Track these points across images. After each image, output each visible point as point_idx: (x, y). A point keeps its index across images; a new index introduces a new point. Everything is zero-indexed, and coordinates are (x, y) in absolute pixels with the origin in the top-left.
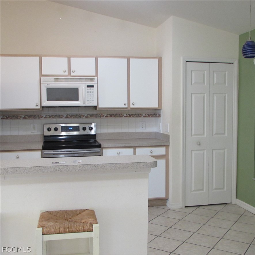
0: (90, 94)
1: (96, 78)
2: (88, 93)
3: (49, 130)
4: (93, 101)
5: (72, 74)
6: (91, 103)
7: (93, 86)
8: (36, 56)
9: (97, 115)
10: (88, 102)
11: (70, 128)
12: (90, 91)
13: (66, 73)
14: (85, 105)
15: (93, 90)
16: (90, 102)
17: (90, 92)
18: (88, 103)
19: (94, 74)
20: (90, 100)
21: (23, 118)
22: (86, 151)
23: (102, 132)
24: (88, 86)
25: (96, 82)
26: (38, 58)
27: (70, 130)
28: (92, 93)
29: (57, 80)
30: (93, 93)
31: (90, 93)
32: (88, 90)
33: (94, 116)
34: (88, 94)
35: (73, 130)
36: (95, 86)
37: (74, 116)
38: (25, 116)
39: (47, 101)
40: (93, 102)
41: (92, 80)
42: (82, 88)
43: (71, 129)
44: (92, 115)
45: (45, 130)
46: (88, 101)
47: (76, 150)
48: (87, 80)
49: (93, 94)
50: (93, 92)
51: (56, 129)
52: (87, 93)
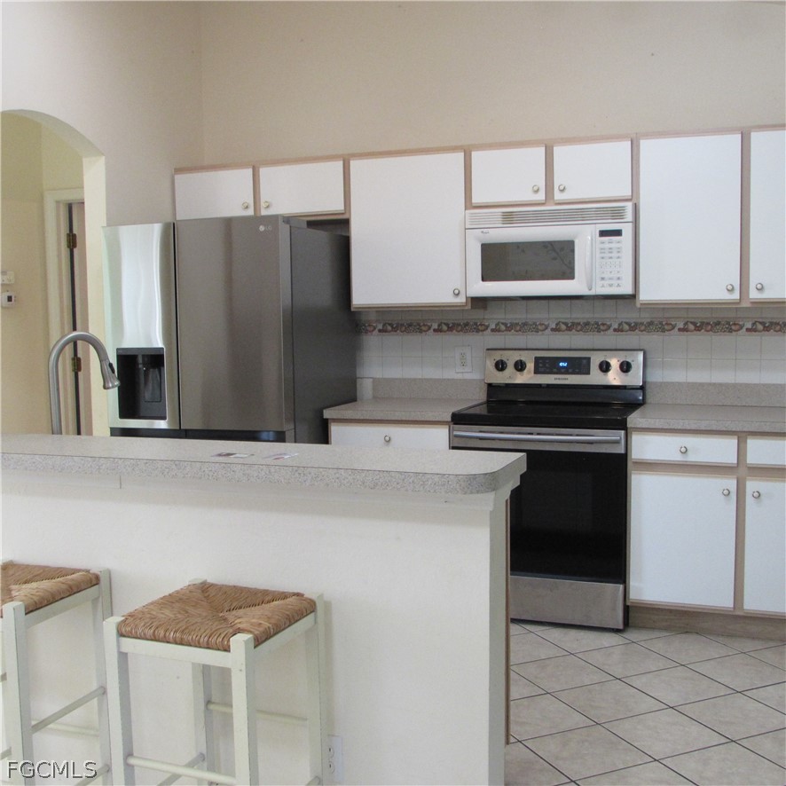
0: (611, 258)
1: (629, 206)
2: (603, 255)
3: (500, 366)
4: (619, 278)
5: (558, 196)
6: (611, 285)
7: (618, 233)
8: (454, 149)
9: (651, 323)
10: (603, 282)
11: (561, 364)
12: (610, 249)
13: (541, 196)
14: (592, 293)
15: (618, 245)
16: (611, 282)
17: (611, 252)
18: (603, 286)
19: (627, 193)
20: (611, 276)
21: (435, 330)
22: (577, 435)
23: (668, 379)
24: (603, 233)
25: (629, 216)
26: (461, 155)
27: (563, 370)
28: (615, 255)
29: (509, 219)
30: (619, 255)
31: (610, 255)
32: (602, 246)
33: (643, 328)
34: (603, 258)
35: (570, 371)
36: (627, 230)
37: (579, 328)
38: (439, 326)
39: (483, 280)
40: (619, 282)
41: (617, 214)
42: (585, 238)
43: (563, 367)
44: (636, 324)
45: (490, 365)
46: (603, 279)
47: (561, 433)
48: (601, 214)
49: (618, 257)
50: (619, 252)
51: (520, 366)
52: (598, 255)
